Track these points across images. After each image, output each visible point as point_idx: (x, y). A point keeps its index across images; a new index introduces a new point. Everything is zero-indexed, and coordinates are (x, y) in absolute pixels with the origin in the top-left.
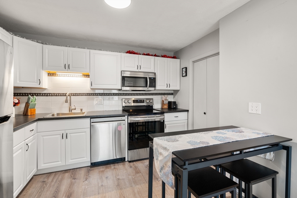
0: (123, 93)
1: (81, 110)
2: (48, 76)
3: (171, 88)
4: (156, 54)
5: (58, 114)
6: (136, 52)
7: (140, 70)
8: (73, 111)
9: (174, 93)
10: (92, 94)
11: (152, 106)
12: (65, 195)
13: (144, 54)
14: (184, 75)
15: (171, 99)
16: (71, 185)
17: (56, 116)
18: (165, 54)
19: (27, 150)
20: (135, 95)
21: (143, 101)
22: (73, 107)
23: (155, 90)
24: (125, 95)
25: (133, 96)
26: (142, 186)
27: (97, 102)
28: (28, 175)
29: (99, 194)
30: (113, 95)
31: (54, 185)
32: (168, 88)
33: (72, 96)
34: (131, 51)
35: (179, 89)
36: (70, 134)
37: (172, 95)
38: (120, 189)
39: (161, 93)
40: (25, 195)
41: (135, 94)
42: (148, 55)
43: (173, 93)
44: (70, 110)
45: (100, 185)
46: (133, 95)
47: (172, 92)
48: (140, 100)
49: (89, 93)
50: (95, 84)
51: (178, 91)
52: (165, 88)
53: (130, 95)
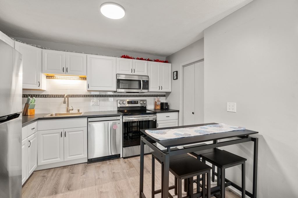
0: (118, 95)
1: (79, 110)
2: (47, 78)
3: (163, 90)
4: (149, 59)
5: (56, 114)
6: (130, 56)
7: (134, 74)
8: (71, 112)
9: (166, 95)
10: (88, 95)
11: (146, 107)
12: (65, 187)
13: (138, 59)
14: (175, 78)
15: (163, 100)
16: (70, 178)
17: (54, 116)
18: (158, 59)
19: (29, 147)
20: (130, 97)
21: (137, 102)
22: (71, 108)
23: (148, 92)
24: (120, 97)
25: (127, 98)
26: (135, 178)
27: (93, 103)
28: (30, 169)
29: (96, 185)
30: (109, 96)
31: (54, 179)
32: (161, 91)
33: (69, 97)
34: (126, 56)
35: (170, 91)
36: (68, 132)
37: (165, 96)
38: (116, 181)
39: (154, 95)
40: (27, 187)
41: (129, 95)
42: (142, 59)
44: (68, 111)
45: (97, 178)
46: (128, 97)
47: (165, 94)
48: (134, 101)
49: (86, 94)
50: (92, 86)
51: (170, 93)
52: (157, 90)
53: (125, 97)
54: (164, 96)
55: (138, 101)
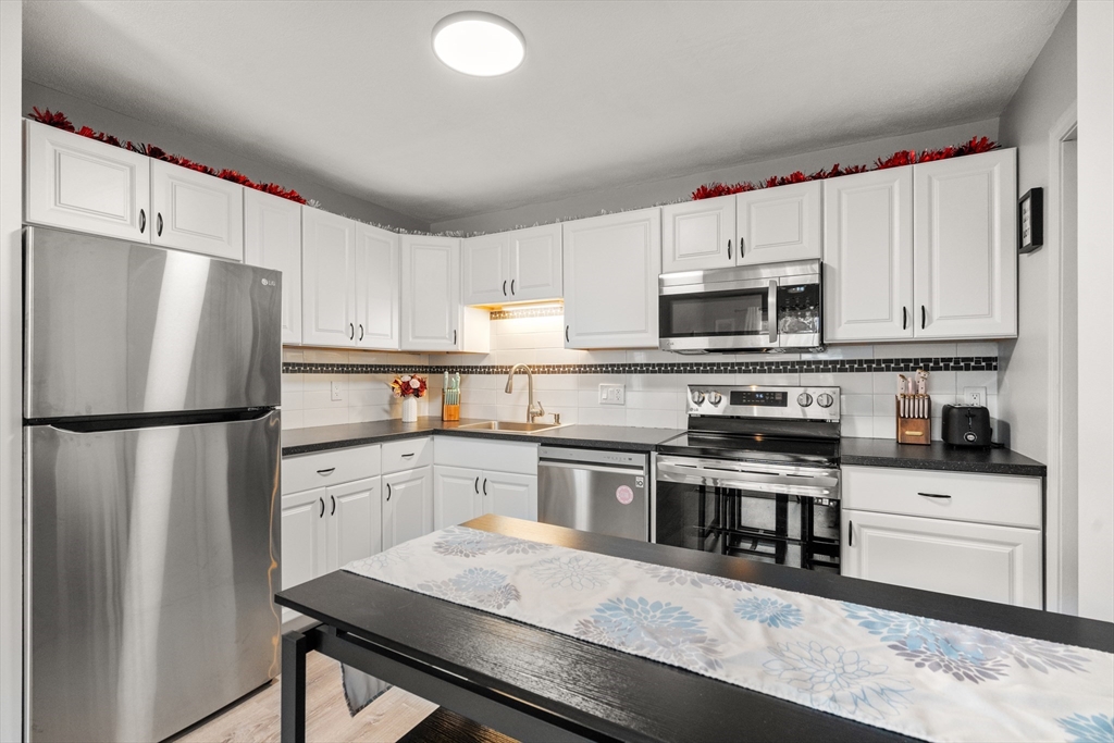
0: (697, 364)
1: (557, 418)
2: (491, 318)
3: (934, 331)
4: (836, 166)
5: (503, 425)
7: (742, 262)
8: (538, 420)
9: (992, 358)
10: (590, 366)
11: (835, 426)
13: (772, 183)
17: (496, 430)
19: (388, 499)
20: (749, 372)
21: (779, 398)
22: (536, 409)
24: (705, 372)
25: (738, 375)
27: (604, 396)
30: (660, 369)
32: (920, 334)
33: (533, 373)
35: (1008, 330)
36: (493, 482)
37: (989, 368)
41: (747, 364)
42: (797, 178)
43: (995, 359)
44: (531, 415)
46: (740, 371)
47: (992, 352)
48: (764, 393)
49: (583, 363)
50: (578, 334)
51: (1007, 343)
52: (894, 331)
53: (725, 371)
54: (988, 364)
55: (785, 395)
